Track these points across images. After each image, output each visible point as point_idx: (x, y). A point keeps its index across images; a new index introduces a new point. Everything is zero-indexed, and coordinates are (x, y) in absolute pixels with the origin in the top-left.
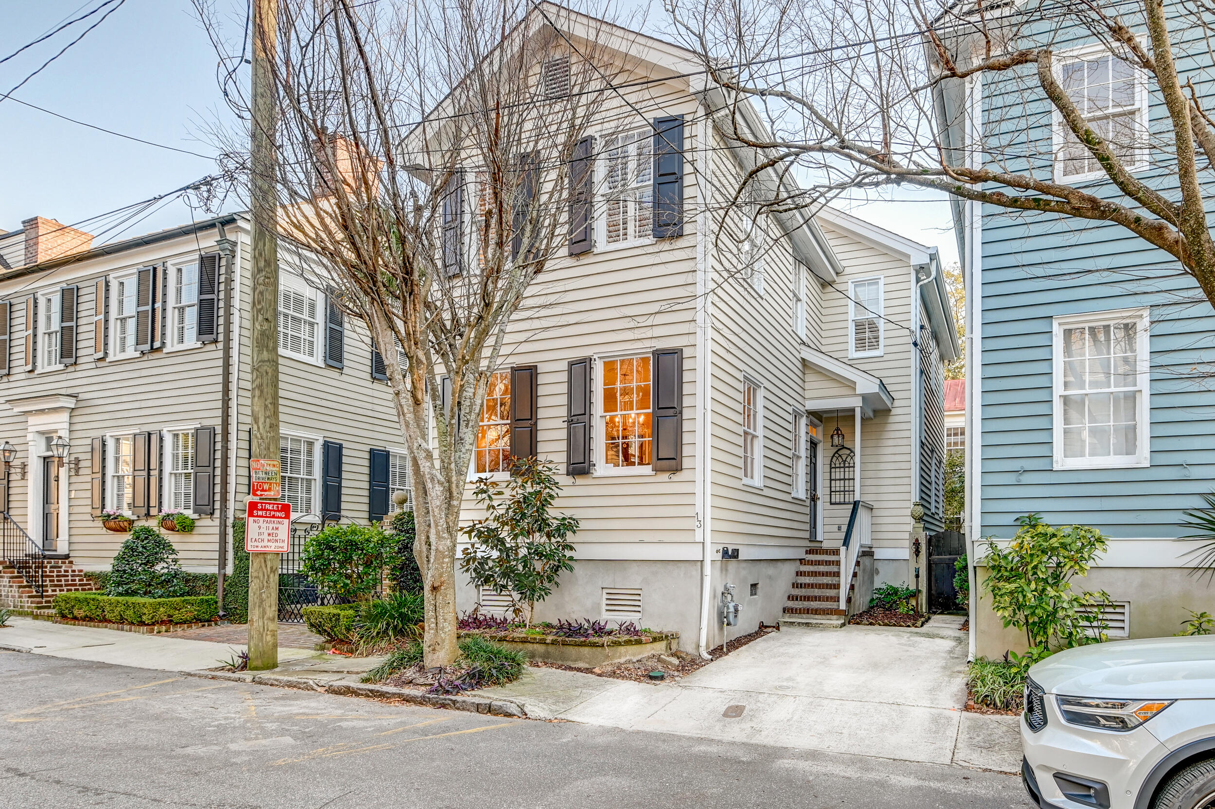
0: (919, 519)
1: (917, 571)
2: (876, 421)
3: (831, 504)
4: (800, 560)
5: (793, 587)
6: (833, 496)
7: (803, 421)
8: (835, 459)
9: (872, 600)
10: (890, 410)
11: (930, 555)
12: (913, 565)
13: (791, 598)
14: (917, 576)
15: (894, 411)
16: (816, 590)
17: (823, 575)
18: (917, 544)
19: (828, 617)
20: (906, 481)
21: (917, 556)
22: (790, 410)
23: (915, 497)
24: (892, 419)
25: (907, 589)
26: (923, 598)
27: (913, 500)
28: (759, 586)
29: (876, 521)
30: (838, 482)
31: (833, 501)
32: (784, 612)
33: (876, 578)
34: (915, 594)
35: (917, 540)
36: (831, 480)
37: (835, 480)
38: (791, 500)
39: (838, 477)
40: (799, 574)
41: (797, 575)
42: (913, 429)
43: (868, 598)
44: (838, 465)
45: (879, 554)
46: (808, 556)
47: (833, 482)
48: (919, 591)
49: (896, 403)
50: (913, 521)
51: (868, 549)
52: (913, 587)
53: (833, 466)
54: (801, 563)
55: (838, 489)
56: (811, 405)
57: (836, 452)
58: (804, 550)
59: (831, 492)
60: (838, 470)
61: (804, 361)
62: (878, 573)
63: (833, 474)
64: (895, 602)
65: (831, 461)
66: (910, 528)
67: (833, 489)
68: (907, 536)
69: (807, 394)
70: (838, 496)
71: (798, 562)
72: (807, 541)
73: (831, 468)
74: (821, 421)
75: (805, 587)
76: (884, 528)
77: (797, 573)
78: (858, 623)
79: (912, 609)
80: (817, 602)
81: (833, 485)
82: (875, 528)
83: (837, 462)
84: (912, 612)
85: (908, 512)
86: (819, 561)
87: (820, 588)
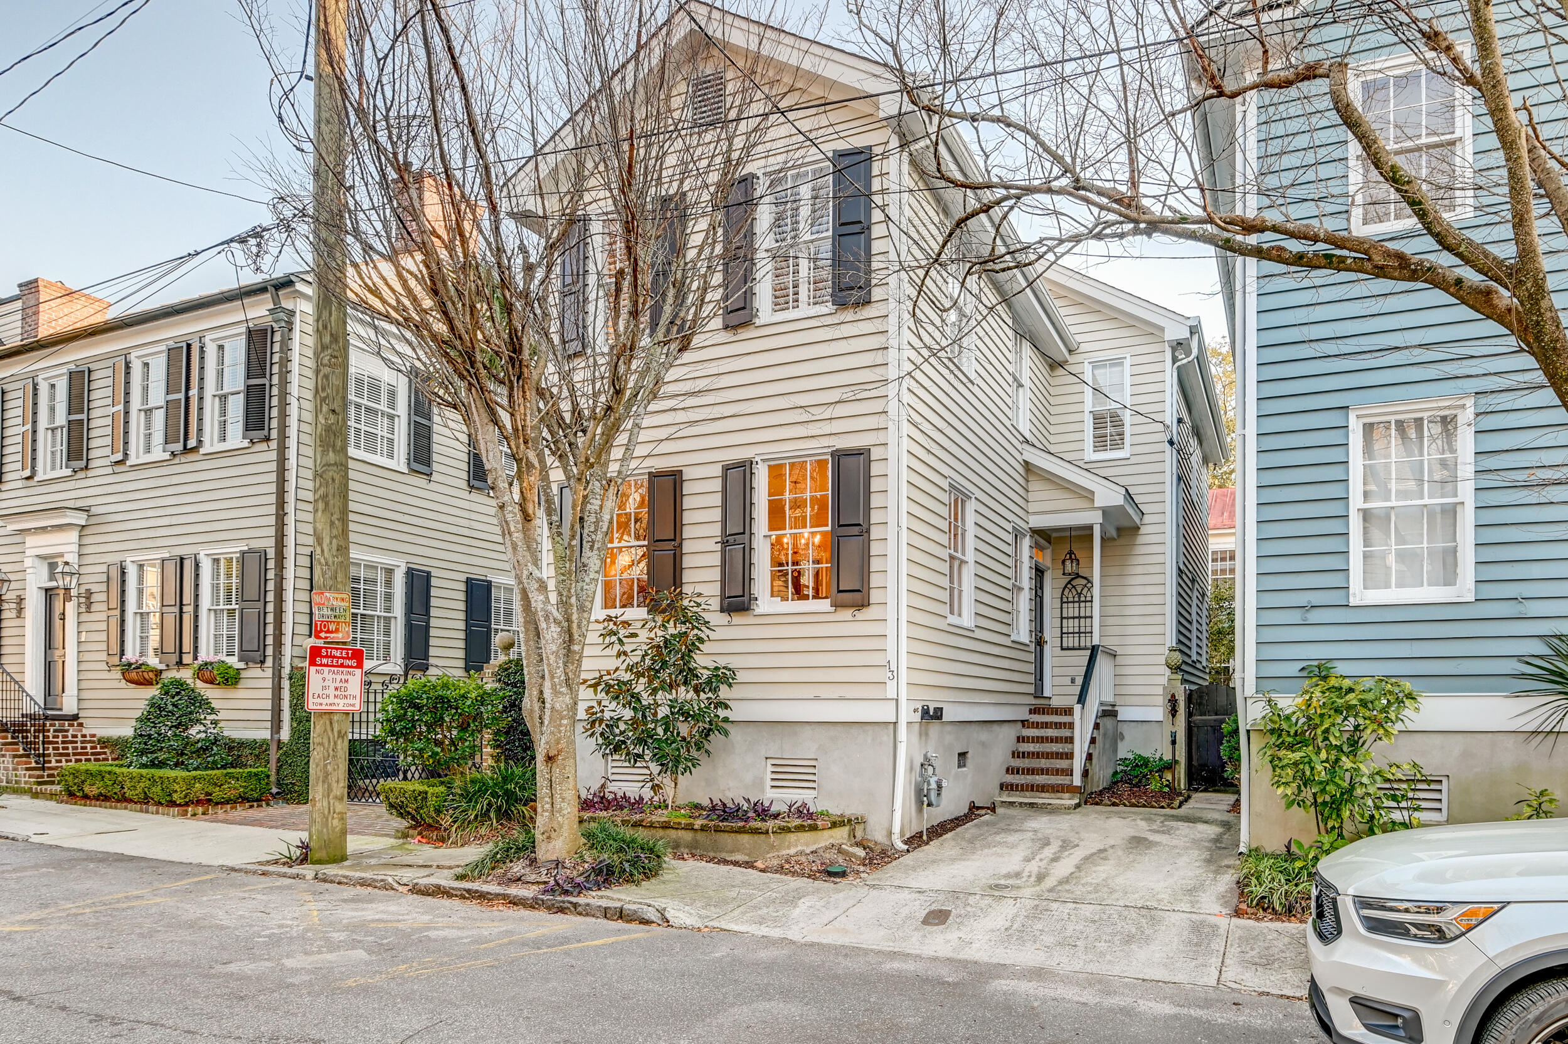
0: (1176, 669)
1: (1174, 736)
2: (1122, 541)
3: (1062, 649)
4: (1022, 721)
5: (1013, 757)
6: (1065, 639)
7: (1026, 542)
8: (1067, 590)
9: (1115, 773)
10: (1138, 528)
11: (1190, 715)
12: (1168, 729)
13: (1010, 770)
14: (1174, 742)
15: (1143, 530)
16: (1043, 760)
17: (1052, 742)
18: (1173, 701)
19: (1059, 795)
20: (1159, 619)
21: (1174, 716)
22: (1009, 528)
23: (1171, 640)
24: (1141, 540)
25: (1161, 759)
26: (1181, 770)
27: (1168, 645)
28: (969, 755)
29: (1120, 671)
30: (1071, 621)
31: (1065, 645)
32: (1001, 789)
33: (1120, 745)
34: (1170, 766)
35: (1173, 696)
36: (1062, 618)
37: (1068, 618)
38: (1010, 644)
39: (1071, 615)
40: (1020, 739)
41: (1018, 741)
43: (1111, 771)
44: (1071, 599)
45: (1124, 714)
46: (1032, 716)
47: (1065, 621)
48: (1176, 762)
49: (1146, 519)
50: (1168, 672)
51: (1110, 708)
52: (1168, 757)
53: (1065, 600)
54: (1023, 726)
55: (1071, 630)
56: (1037, 522)
57: (1069, 582)
58: (1027, 709)
59: (1062, 633)
60: (1071, 605)
61: (1027, 465)
62: (1122, 738)
63: (1065, 611)
64: (1145, 776)
65: (1063, 593)
66: (1164, 681)
67: (1065, 630)
68: (1160, 690)
69: (1032, 508)
70: (1071, 639)
71: (1020, 724)
72: (1031, 697)
73: (1062, 603)
74: (1050, 543)
75: (1028, 757)
76: (1131, 680)
77: (1018, 738)
78: (1097, 804)
79: (1167, 786)
80: (1044, 776)
81: (1065, 624)
82: (1119, 680)
83: (1070, 595)
84: (1166, 790)
85: (1162, 660)
86: (1047, 723)
87: (1047, 758)
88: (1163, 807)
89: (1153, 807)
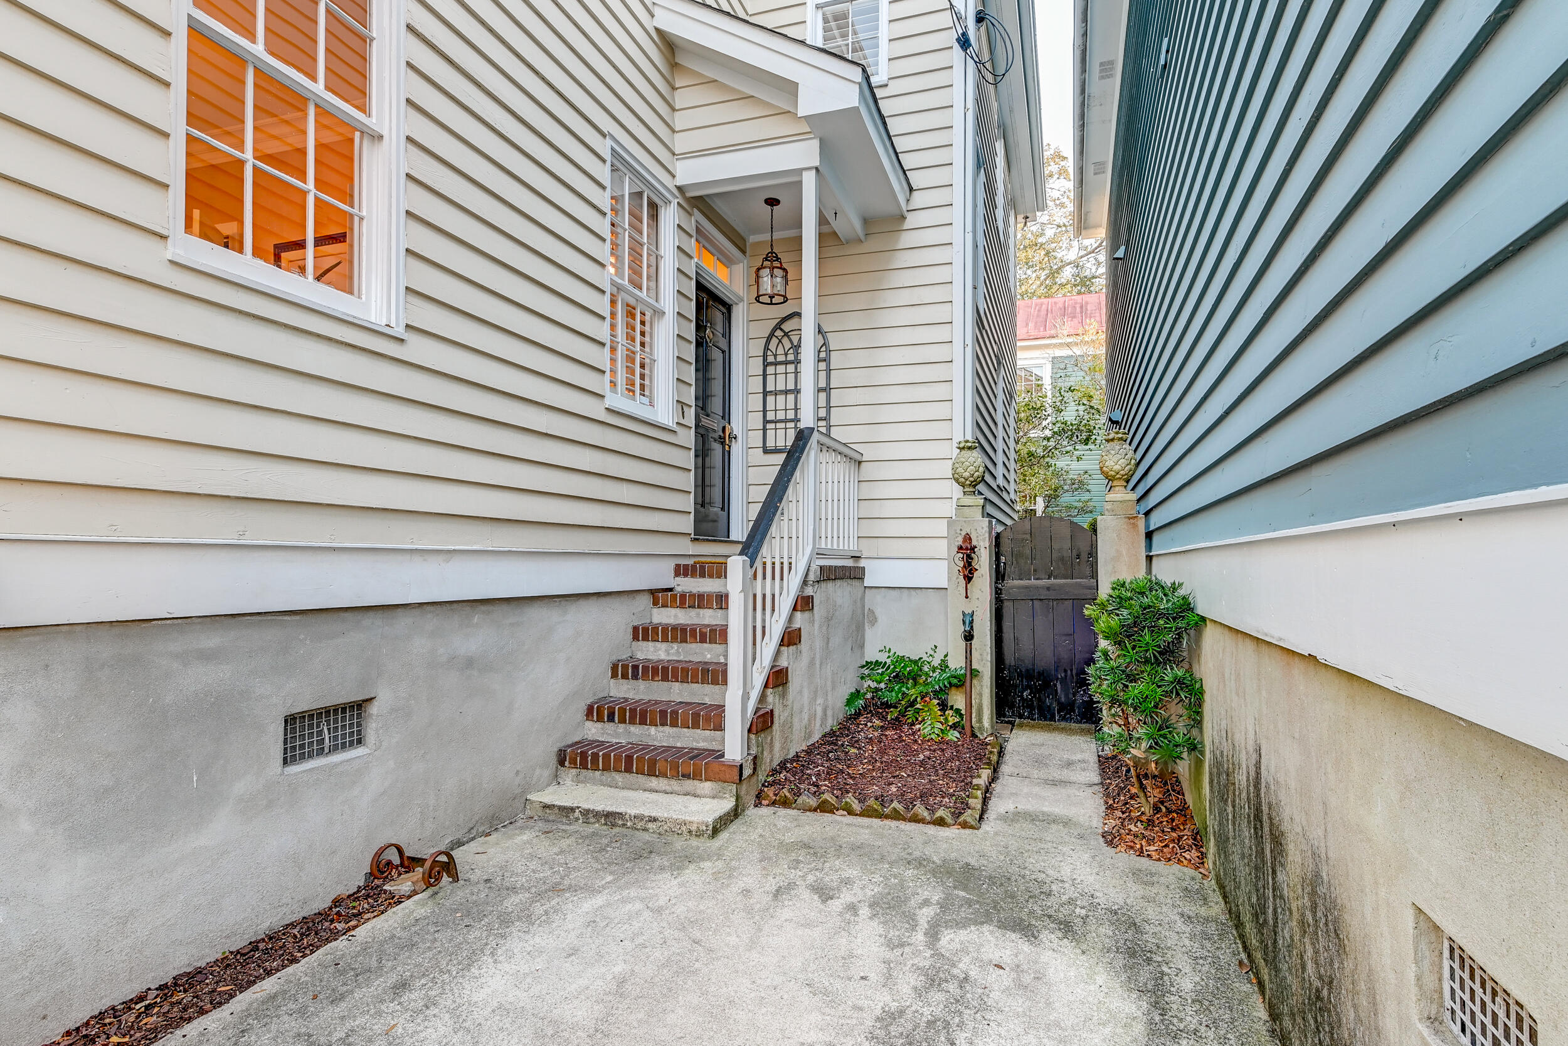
0: (972, 485)
1: (969, 621)
2: (871, 245)
3: (766, 451)
4: (653, 592)
5: (614, 675)
6: (770, 434)
7: (670, 216)
8: (774, 341)
9: (857, 694)
10: (903, 218)
11: (999, 575)
12: (957, 605)
13: (599, 711)
14: (969, 637)
15: (912, 221)
16: (676, 686)
17: (703, 640)
18: (967, 551)
19: (689, 784)
20: (940, 391)
21: (968, 579)
22: (604, 147)
23: (963, 428)
24: (907, 239)
25: (944, 666)
26: (984, 691)
27: (958, 437)
28: (374, 709)
29: (867, 491)
30: (781, 398)
31: (770, 443)
32: (561, 763)
33: (869, 633)
34: (962, 681)
35: (968, 538)
36: (765, 393)
37: (776, 393)
38: (603, 416)
39: (781, 386)
40: (641, 633)
41: (635, 637)
42: (958, 202)
43: (846, 691)
44: (781, 358)
45: (877, 574)
46: (680, 580)
47: (770, 399)
48: (974, 673)
49: (918, 199)
50: (956, 491)
51: (849, 563)
52: (957, 663)
53: (771, 359)
54: (655, 603)
55: (781, 415)
56: (690, 173)
57: (778, 327)
58: (670, 565)
59: (766, 422)
60: (781, 369)
61: (669, 44)
62: (874, 621)
63: (770, 379)
64: (912, 704)
65: (766, 348)
66: (948, 509)
67: (770, 416)
68: (942, 528)
69: (681, 144)
70: (781, 433)
71: (646, 600)
72: (686, 541)
73: (766, 365)
74: (744, 252)
75: (645, 677)
76: (889, 509)
77: (635, 629)
78: (785, 803)
79: (954, 727)
80: (668, 729)
81: (770, 405)
82: (868, 509)
83: (780, 351)
84: (953, 735)
85: (946, 469)
86: (701, 596)
87: (684, 681)
88: (941, 822)
89: (916, 819)
